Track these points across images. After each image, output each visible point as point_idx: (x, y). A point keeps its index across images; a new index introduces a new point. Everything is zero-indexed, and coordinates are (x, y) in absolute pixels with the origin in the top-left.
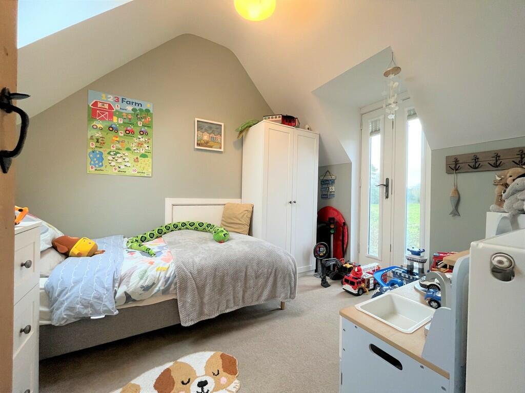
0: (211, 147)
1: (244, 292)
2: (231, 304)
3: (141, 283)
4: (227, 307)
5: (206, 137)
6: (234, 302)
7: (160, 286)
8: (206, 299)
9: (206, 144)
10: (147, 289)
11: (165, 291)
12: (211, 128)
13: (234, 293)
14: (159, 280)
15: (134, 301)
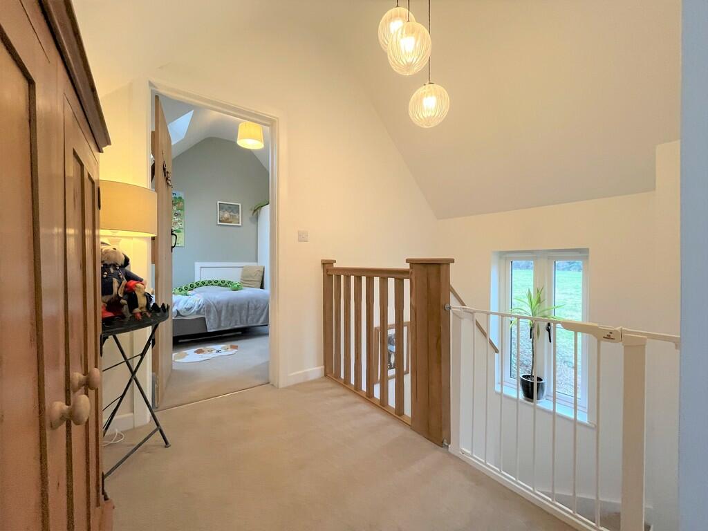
0: (231, 222)
1: (247, 317)
2: (239, 323)
3: (185, 306)
4: (236, 325)
5: (226, 215)
6: (241, 322)
7: (195, 309)
8: (222, 318)
9: (226, 220)
10: (188, 309)
11: (198, 312)
12: (230, 208)
13: (240, 317)
14: (194, 306)
15: (181, 315)
